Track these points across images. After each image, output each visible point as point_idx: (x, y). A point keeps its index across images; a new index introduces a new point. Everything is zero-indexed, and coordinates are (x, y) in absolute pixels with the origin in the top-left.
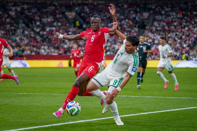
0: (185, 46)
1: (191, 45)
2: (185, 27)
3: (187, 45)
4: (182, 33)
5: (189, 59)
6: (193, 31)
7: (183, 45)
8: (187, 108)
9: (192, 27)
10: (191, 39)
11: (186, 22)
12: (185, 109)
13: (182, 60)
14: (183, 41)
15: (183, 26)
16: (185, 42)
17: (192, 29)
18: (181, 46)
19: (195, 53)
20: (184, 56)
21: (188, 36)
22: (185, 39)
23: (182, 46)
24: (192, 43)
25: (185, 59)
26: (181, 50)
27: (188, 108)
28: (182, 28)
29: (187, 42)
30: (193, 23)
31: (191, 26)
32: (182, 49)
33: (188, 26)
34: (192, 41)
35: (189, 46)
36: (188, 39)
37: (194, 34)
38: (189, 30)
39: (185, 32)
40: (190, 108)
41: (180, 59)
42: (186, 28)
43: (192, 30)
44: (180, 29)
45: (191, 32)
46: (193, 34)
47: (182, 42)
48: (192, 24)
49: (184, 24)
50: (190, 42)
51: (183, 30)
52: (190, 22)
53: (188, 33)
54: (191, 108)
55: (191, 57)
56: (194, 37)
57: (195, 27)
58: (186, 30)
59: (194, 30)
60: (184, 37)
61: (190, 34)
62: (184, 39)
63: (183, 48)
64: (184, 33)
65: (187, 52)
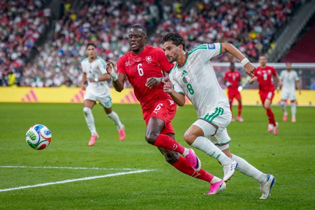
0: (14, 56)
1: (28, 55)
2: (14, 16)
3: (19, 54)
4: (9, 30)
5: (22, 83)
6: (31, 26)
7: (11, 54)
8: (13, 189)
9: (31, 17)
10: (26, 43)
11: (18, 7)
12: (10, 189)
13: (8, 85)
14: (12, 45)
15: (10, 14)
16: (15, 49)
17: (30, 21)
18: (6, 56)
19: (35, 71)
20: (12, 78)
21: (21, 35)
22: (16, 43)
23: (9, 56)
24: (30, 50)
25: (15, 84)
26: (6, 64)
27: (16, 188)
28: (8, 18)
29: (19, 48)
30: (31, 8)
31: (27, 15)
32: (8, 63)
33: (21, 14)
34: (28, 47)
35: (23, 56)
36: (21, 41)
37: (34, 31)
38: (23, 22)
39: (15, 27)
40: (20, 188)
41: (4, 84)
42: (18, 20)
43: (29, 24)
44: (5, 20)
45: (26, 28)
46: (30, 32)
47: (9, 48)
48: (30, 11)
49: (13, 9)
50: (26, 48)
51: (11, 23)
52: (25, 7)
53: (20, 30)
54: (22, 187)
55: (27, 81)
56: (34, 39)
57: (34, 18)
58: (17, 24)
59: (32, 24)
60: (12, 37)
61: (24, 31)
62: (12, 42)
63: (12, 61)
64: (12, 30)
65: (20, 70)
